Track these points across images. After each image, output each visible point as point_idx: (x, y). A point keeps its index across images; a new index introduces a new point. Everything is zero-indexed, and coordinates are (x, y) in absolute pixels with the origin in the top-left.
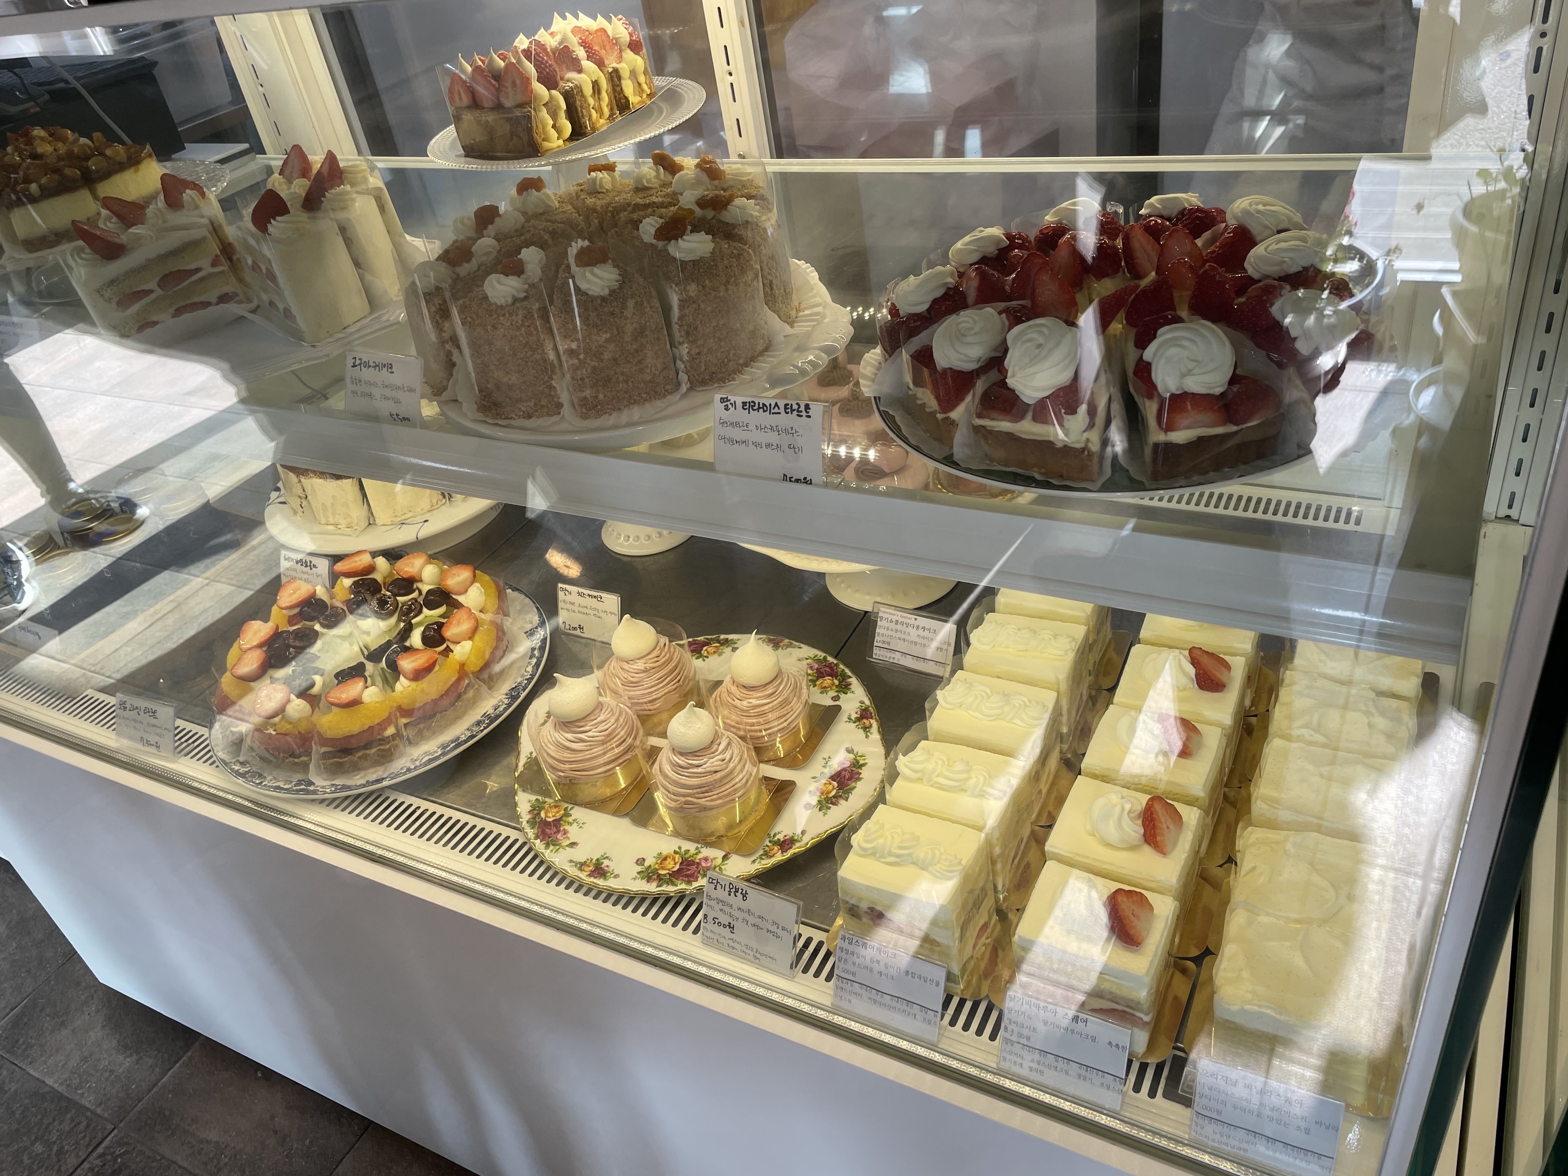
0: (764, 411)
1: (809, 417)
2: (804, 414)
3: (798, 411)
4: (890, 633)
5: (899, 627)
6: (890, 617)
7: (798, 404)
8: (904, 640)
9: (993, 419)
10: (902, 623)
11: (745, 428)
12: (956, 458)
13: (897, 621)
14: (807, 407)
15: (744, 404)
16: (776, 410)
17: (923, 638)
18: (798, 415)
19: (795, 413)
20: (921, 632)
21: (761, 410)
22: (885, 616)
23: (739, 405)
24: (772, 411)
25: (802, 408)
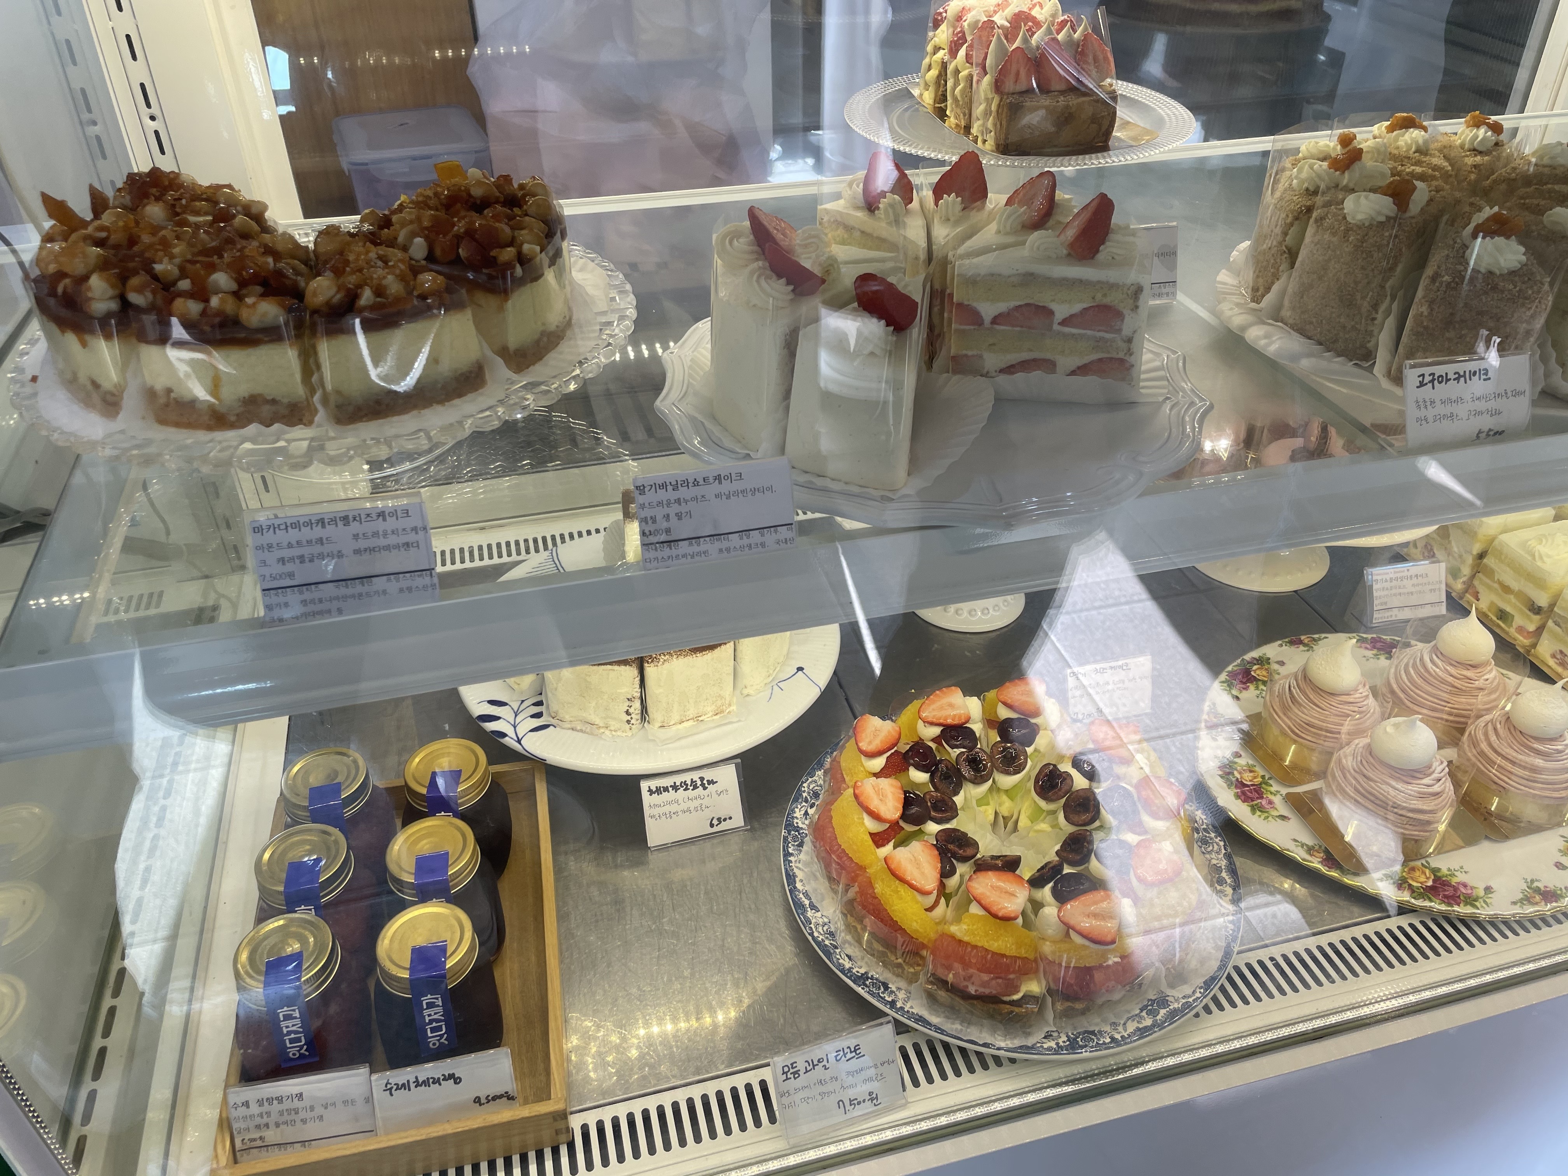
4: (1386, 592)
5: (1394, 583)
6: (1384, 577)
8: (1400, 594)
10: (1397, 579)
13: (1391, 579)
17: (1418, 585)
20: (1415, 581)
22: (1379, 578)
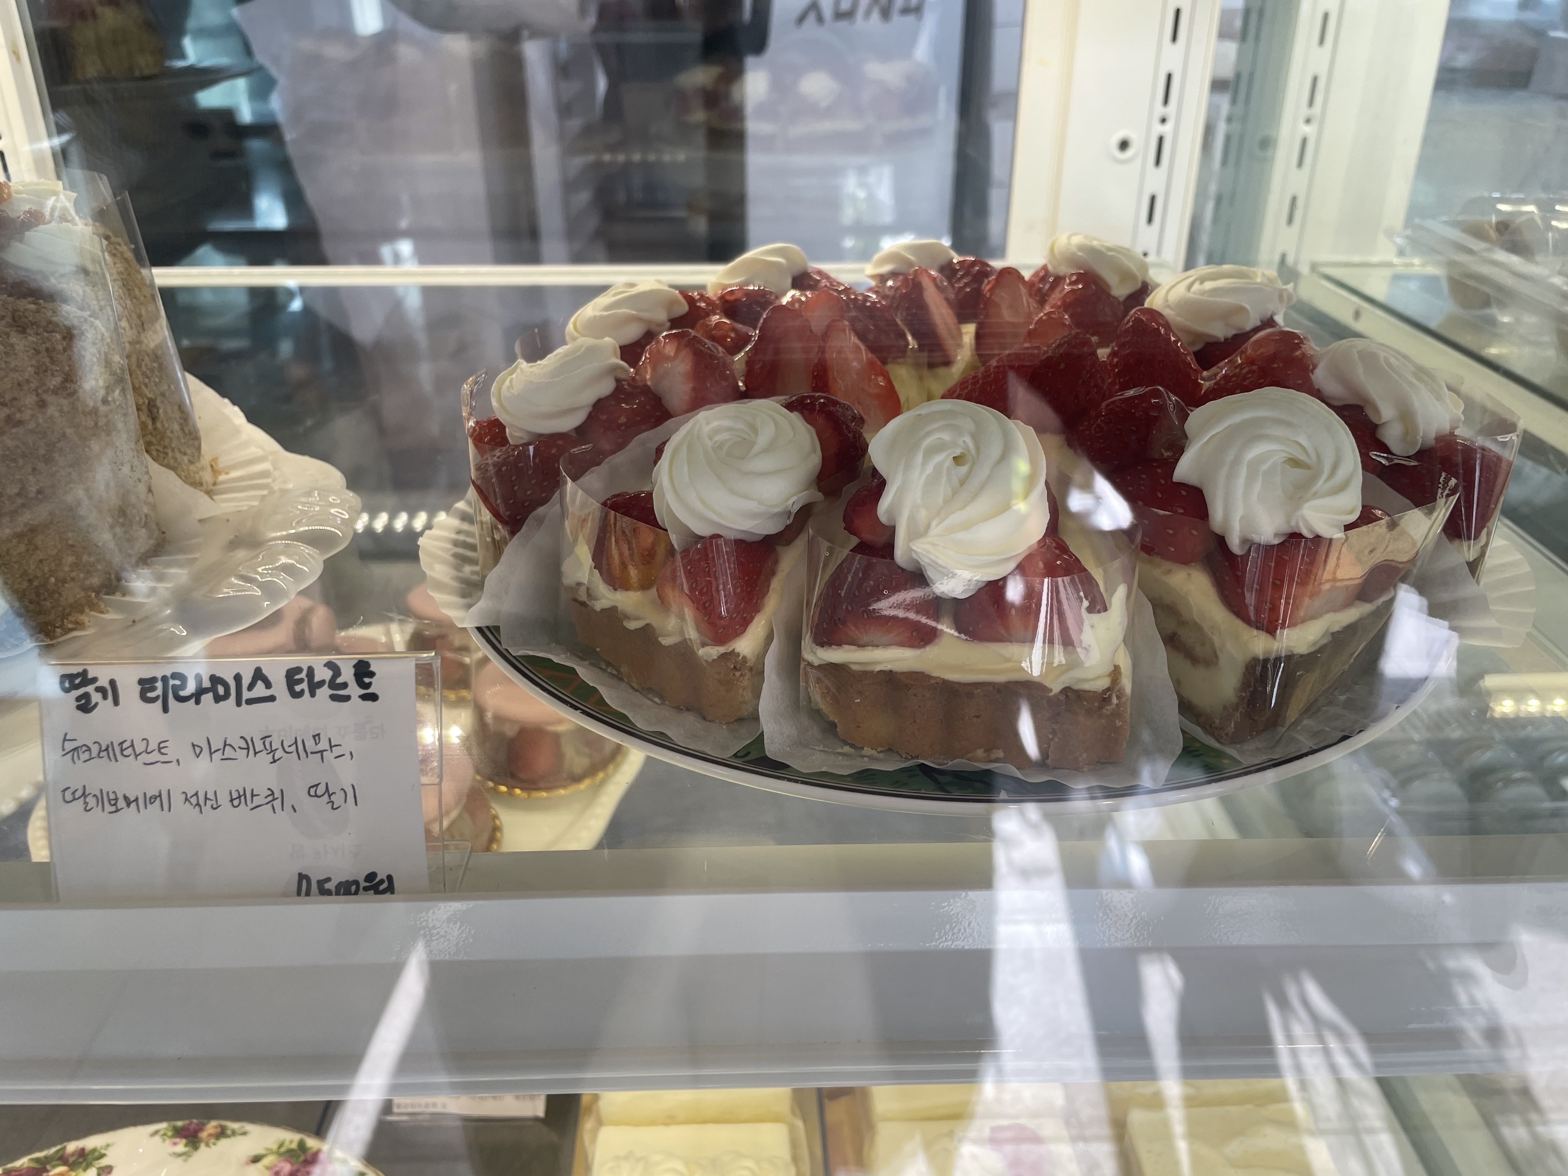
0: (218, 699)
1: (373, 697)
2: (354, 690)
3: (333, 685)
7: (330, 665)
9: (862, 646)
11: (156, 756)
12: (773, 748)
14: (363, 671)
15: (147, 685)
16: (260, 690)
18: (334, 698)
19: (324, 692)
21: (207, 698)
23: (129, 691)
24: (246, 695)
25: (347, 674)
